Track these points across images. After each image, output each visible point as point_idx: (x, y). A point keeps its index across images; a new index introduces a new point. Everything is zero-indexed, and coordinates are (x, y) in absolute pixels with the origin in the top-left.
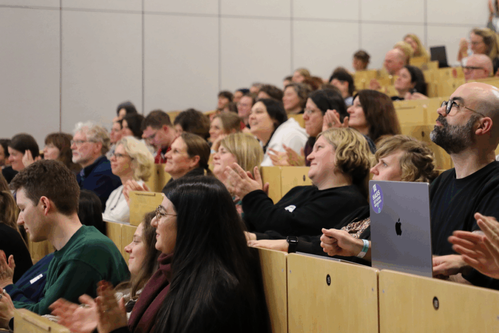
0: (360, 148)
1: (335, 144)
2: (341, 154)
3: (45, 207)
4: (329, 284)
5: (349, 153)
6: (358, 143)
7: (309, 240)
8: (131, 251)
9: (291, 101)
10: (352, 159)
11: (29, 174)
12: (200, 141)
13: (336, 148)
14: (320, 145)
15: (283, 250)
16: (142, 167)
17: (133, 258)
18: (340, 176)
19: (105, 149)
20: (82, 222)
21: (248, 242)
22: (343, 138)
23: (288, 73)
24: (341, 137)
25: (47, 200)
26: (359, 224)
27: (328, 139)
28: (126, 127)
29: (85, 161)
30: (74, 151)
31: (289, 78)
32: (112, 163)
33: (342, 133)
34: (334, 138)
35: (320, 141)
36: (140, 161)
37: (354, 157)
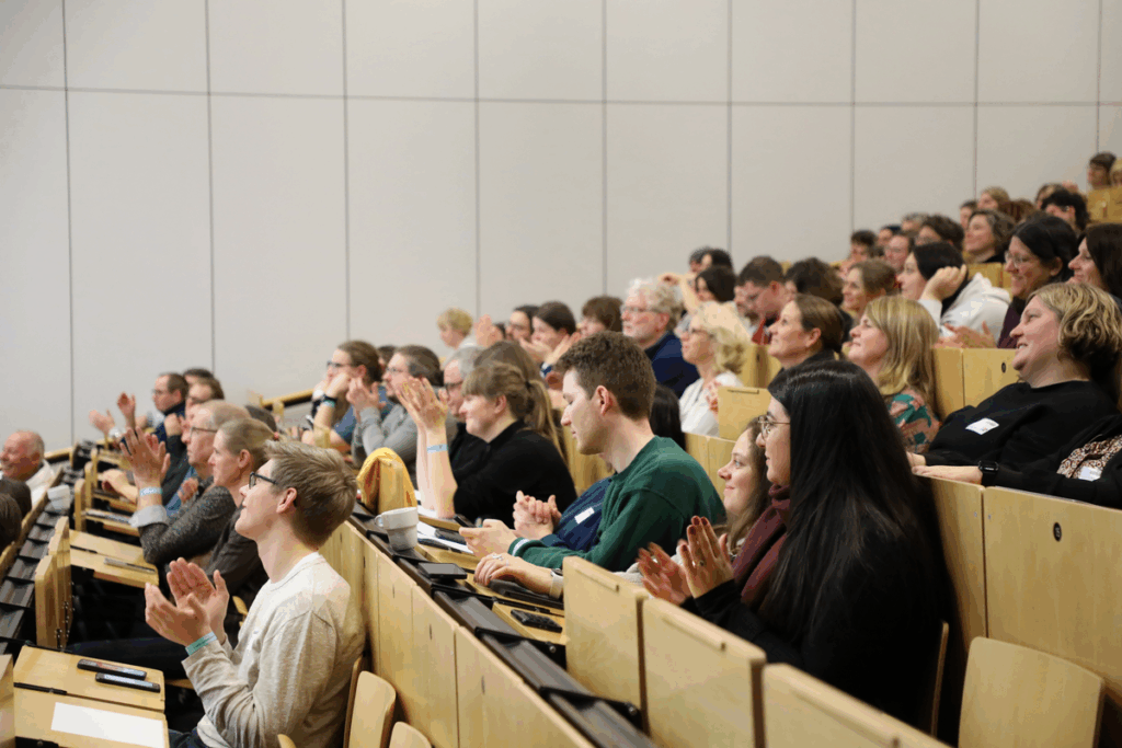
0: (1105, 316)
1: (1060, 312)
2: (1070, 328)
3: (602, 403)
4: (1058, 539)
5: (1085, 324)
6: (1101, 307)
7: (1015, 468)
8: (730, 477)
9: (979, 238)
10: (1090, 336)
11: (584, 350)
12: (825, 308)
13: (1060, 316)
14: (1031, 313)
15: (972, 481)
16: (726, 350)
17: (732, 488)
18: (1068, 365)
19: (672, 323)
20: (655, 432)
21: (913, 469)
22: (1074, 300)
23: (969, 197)
24: (1070, 300)
25: (605, 392)
26: (1105, 445)
27: (1047, 302)
28: (704, 289)
29: (642, 341)
30: (625, 324)
31: (971, 205)
32: (684, 344)
33: (1071, 291)
34: (1058, 300)
35: (1033, 305)
36: (721, 340)
37: (1094, 332)
